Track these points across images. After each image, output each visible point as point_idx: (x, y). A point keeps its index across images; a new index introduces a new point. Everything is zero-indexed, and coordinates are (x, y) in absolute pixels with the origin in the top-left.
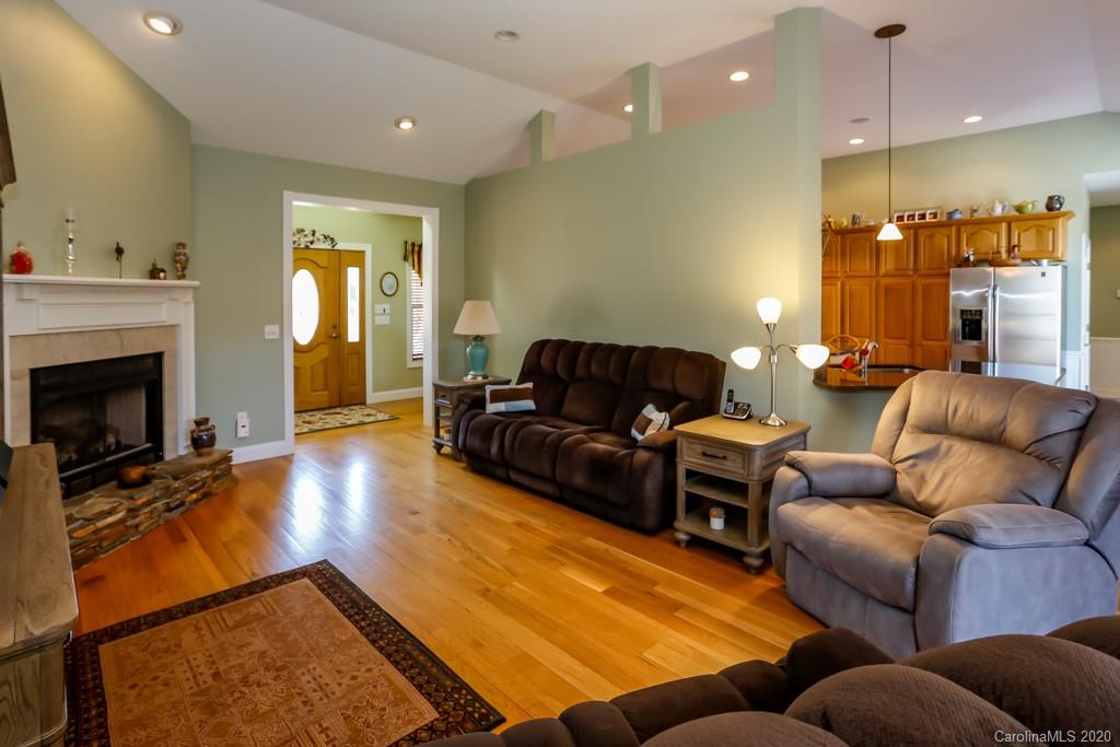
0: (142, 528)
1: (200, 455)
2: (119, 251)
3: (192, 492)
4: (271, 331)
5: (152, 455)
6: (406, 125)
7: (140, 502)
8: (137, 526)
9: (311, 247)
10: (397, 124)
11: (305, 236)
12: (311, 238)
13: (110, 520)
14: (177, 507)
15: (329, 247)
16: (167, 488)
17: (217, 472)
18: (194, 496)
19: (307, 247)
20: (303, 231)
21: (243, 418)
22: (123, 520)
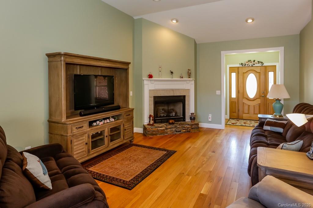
0: (168, 133)
1: (192, 122)
2: (172, 73)
3: (184, 129)
4: (218, 92)
5: (182, 119)
6: (250, 21)
7: (168, 127)
8: (167, 132)
9: (254, 66)
10: (247, 21)
11: (251, 62)
12: (253, 63)
13: (161, 129)
14: (178, 131)
15: (261, 65)
16: (176, 126)
17: (193, 127)
18: (184, 131)
19: (252, 66)
20: (250, 61)
21: (210, 116)
22: (164, 130)
